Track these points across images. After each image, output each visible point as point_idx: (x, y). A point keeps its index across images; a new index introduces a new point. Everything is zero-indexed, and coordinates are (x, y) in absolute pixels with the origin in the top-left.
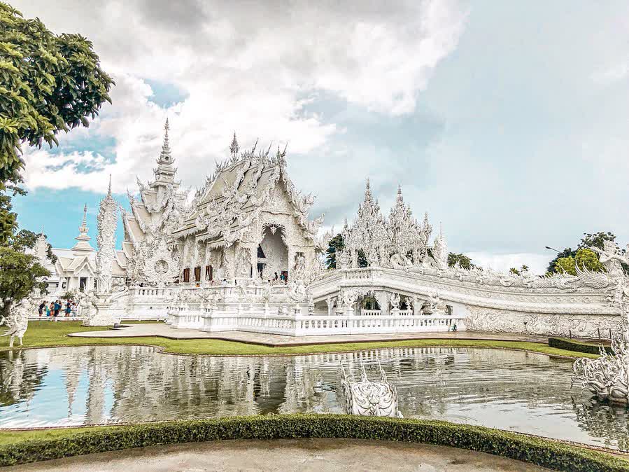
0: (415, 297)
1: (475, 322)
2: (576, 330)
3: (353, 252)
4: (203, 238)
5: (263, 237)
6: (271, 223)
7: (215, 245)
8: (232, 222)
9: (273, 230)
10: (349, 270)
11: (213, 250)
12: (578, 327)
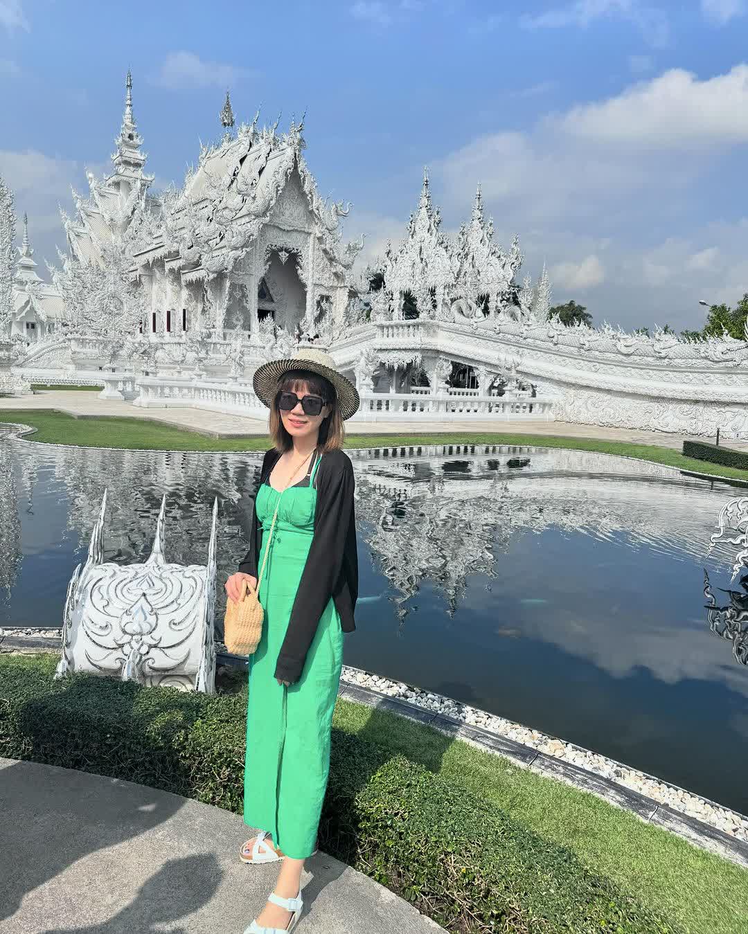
0: (482, 368)
1: (568, 408)
2: (728, 428)
3: (397, 295)
4: (175, 264)
5: (267, 267)
6: (280, 244)
7: (192, 276)
8: (218, 239)
9: (284, 256)
10: (388, 323)
11: (190, 285)
12: (730, 424)
